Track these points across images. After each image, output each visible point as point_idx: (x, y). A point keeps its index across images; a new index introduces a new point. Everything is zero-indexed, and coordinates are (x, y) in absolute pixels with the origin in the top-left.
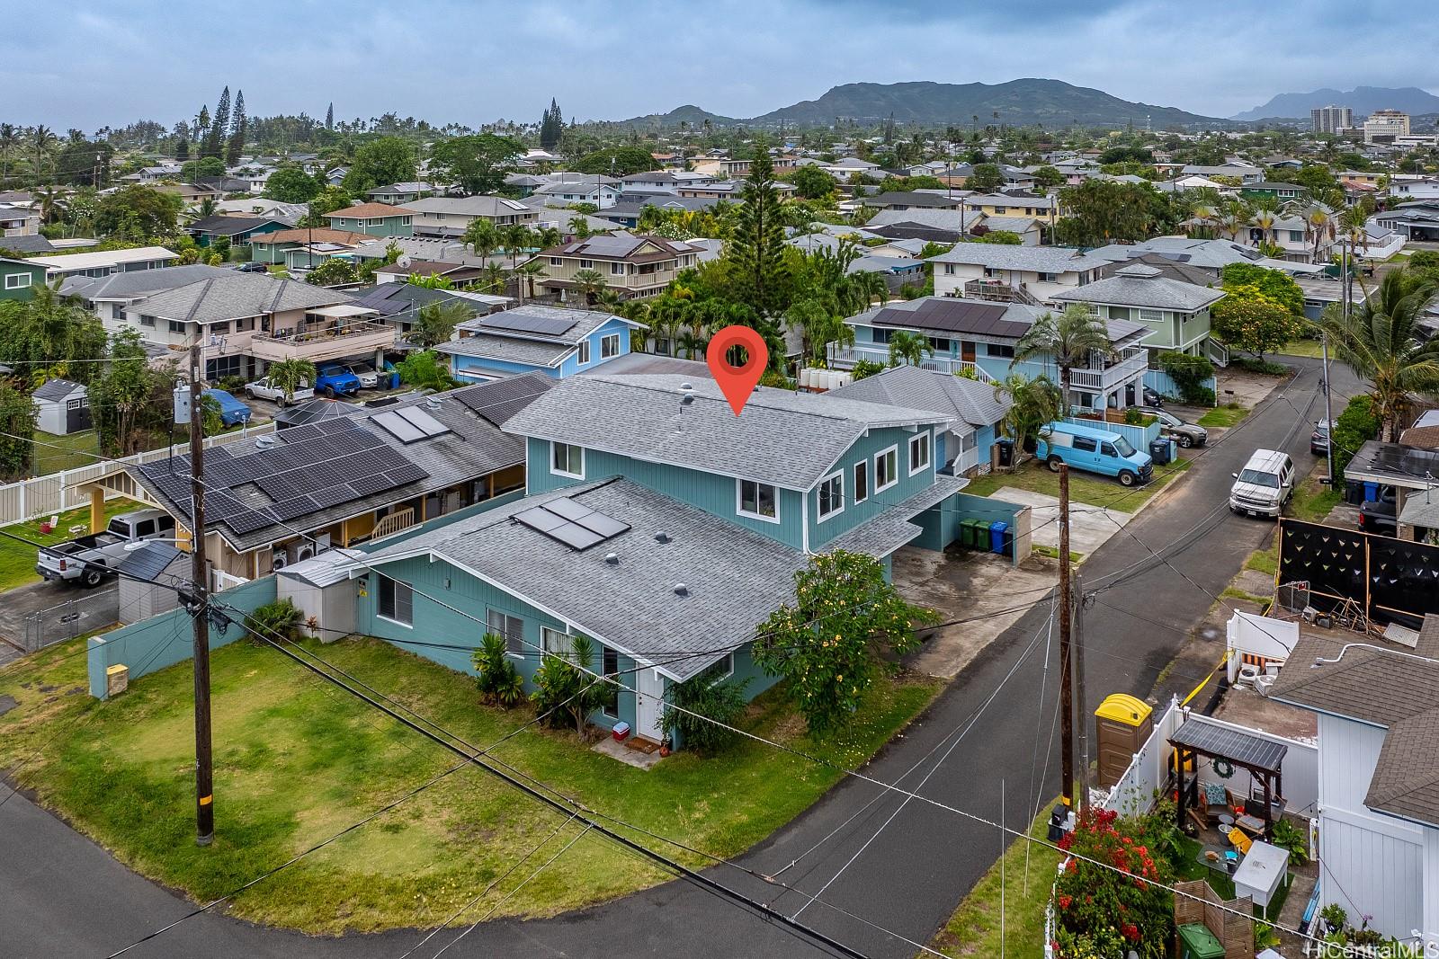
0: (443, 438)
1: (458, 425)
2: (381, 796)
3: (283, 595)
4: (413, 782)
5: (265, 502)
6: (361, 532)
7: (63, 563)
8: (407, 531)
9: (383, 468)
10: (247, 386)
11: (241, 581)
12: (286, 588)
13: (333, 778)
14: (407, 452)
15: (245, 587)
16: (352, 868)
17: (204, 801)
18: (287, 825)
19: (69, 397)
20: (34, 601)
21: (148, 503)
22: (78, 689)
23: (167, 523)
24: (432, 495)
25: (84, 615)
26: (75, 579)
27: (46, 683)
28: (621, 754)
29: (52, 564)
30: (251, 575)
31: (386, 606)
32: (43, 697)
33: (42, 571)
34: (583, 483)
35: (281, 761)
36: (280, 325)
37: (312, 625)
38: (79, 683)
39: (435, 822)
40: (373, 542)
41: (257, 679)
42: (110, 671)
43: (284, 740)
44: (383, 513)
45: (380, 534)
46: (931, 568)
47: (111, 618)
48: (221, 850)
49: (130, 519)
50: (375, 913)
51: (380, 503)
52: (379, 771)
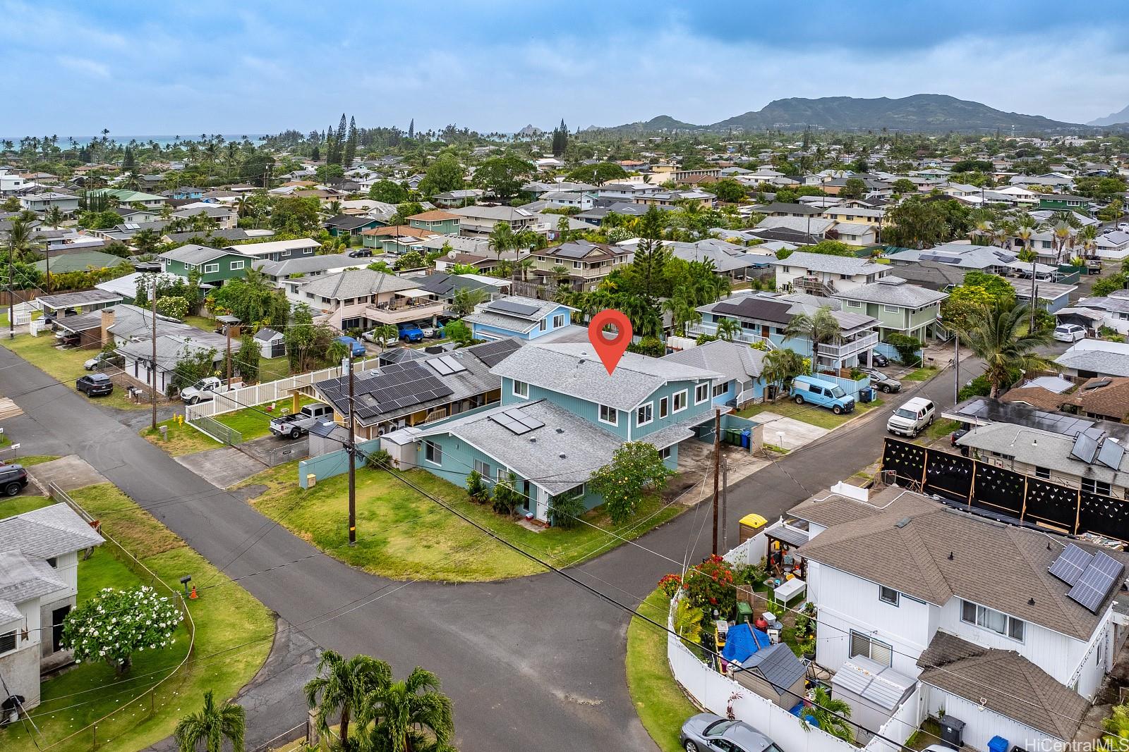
0: (462, 373)
1: (470, 366)
2: (423, 535)
3: (383, 448)
4: (436, 530)
5: (375, 403)
6: (420, 420)
7: (282, 427)
8: (441, 420)
9: (432, 388)
10: (363, 334)
11: (364, 440)
12: (385, 445)
13: (404, 526)
14: (444, 380)
15: (366, 443)
16: (410, 559)
17: (352, 529)
18: (385, 542)
19: (273, 338)
20: (269, 444)
21: (321, 400)
22: (294, 484)
23: (329, 410)
24: (455, 402)
25: (293, 452)
26: (287, 435)
27: (280, 481)
28: (528, 526)
29: (277, 427)
30: (368, 437)
31: (430, 455)
32: (279, 487)
33: (272, 430)
34: (528, 401)
35: (382, 519)
36: (381, 300)
37: (396, 462)
38: (294, 481)
39: (445, 546)
40: (425, 425)
41: (371, 484)
42: (309, 477)
43: (383, 510)
44: (431, 410)
45: (429, 421)
46: (706, 452)
47: (305, 454)
48: (358, 549)
49: (312, 408)
50: (419, 575)
51: (429, 406)
52: (423, 525)
